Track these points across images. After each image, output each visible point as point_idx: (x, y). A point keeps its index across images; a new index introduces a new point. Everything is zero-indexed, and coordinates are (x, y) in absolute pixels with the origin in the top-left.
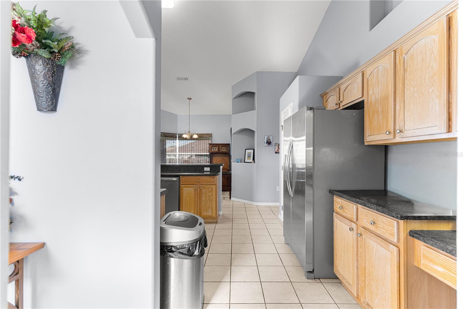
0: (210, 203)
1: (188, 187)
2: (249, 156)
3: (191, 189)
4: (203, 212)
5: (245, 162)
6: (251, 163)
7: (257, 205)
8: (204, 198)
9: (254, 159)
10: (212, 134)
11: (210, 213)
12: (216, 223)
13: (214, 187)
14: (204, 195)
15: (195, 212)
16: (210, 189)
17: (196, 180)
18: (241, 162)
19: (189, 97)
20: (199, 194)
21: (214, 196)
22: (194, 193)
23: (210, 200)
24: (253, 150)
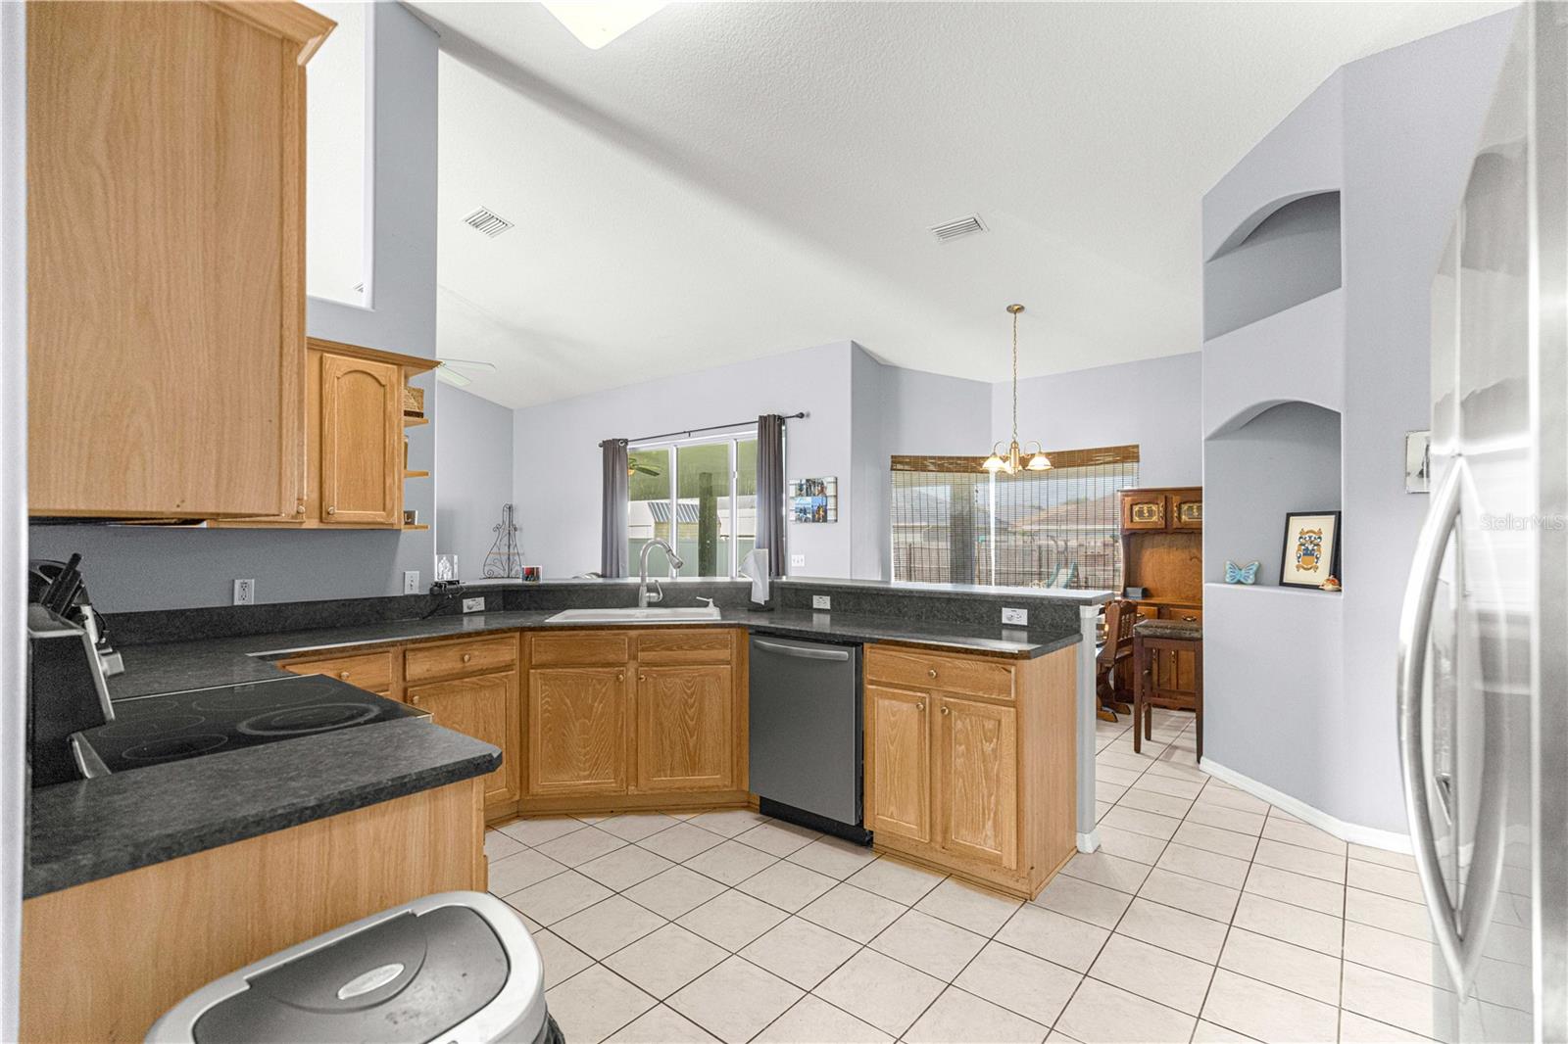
0: (990, 795)
1: (894, 697)
2: (1308, 553)
3: (905, 707)
4: (957, 826)
5: (1282, 584)
6: (1316, 587)
7: (1351, 837)
8: (962, 760)
9: (1336, 571)
10: (1137, 446)
11: (991, 842)
12: (1027, 899)
13: (1007, 715)
14: (961, 745)
15: (921, 818)
16: (990, 725)
17: (926, 671)
18: (1256, 583)
19: (1011, 304)
20: (937, 737)
21: (1009, 761)
22: (919, 729)
23: (987, 778)
24: (1332, 518)
